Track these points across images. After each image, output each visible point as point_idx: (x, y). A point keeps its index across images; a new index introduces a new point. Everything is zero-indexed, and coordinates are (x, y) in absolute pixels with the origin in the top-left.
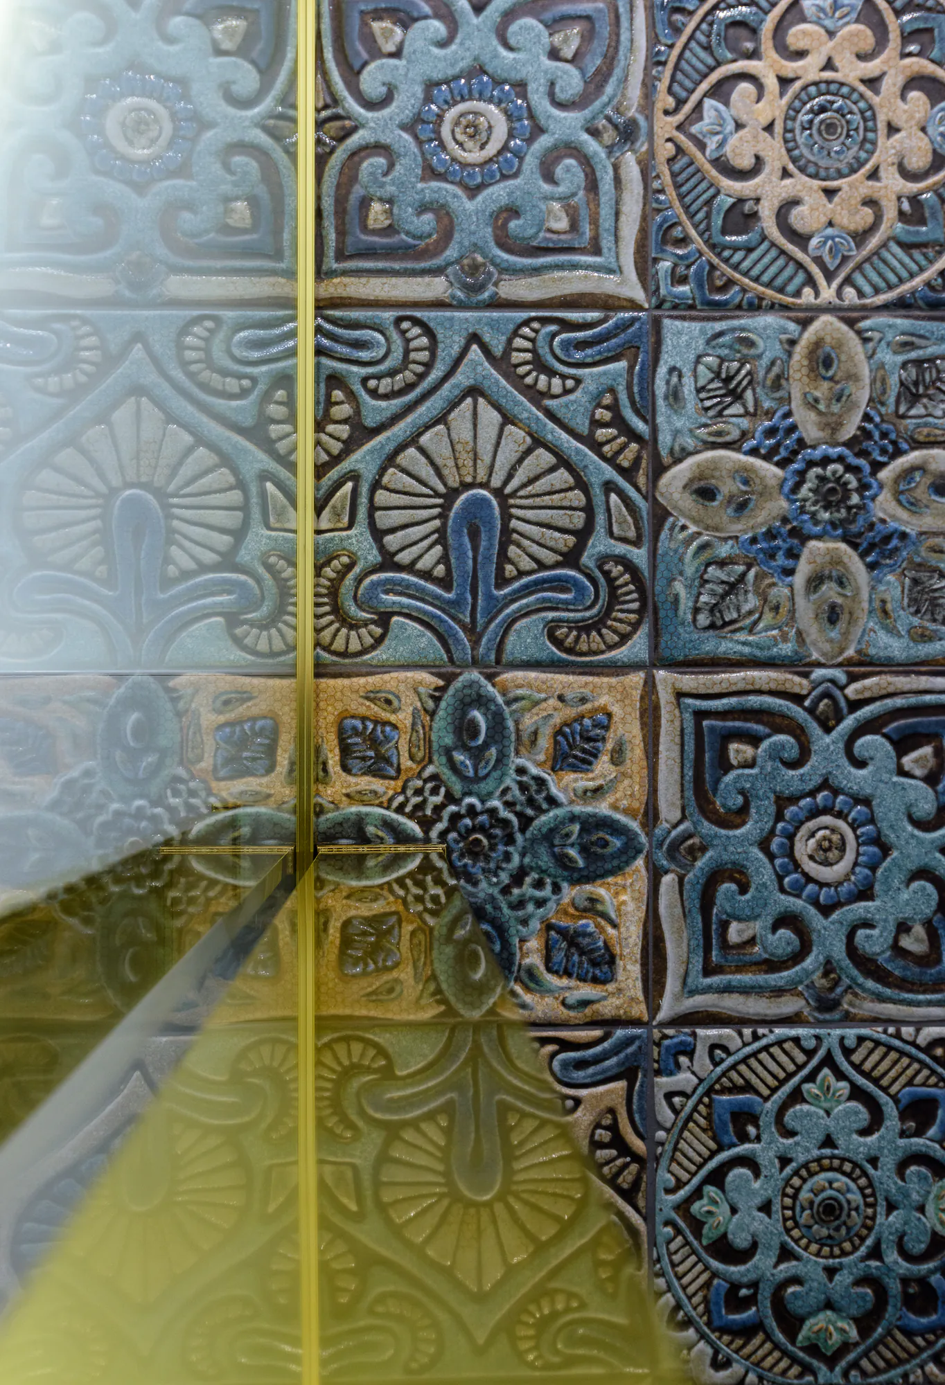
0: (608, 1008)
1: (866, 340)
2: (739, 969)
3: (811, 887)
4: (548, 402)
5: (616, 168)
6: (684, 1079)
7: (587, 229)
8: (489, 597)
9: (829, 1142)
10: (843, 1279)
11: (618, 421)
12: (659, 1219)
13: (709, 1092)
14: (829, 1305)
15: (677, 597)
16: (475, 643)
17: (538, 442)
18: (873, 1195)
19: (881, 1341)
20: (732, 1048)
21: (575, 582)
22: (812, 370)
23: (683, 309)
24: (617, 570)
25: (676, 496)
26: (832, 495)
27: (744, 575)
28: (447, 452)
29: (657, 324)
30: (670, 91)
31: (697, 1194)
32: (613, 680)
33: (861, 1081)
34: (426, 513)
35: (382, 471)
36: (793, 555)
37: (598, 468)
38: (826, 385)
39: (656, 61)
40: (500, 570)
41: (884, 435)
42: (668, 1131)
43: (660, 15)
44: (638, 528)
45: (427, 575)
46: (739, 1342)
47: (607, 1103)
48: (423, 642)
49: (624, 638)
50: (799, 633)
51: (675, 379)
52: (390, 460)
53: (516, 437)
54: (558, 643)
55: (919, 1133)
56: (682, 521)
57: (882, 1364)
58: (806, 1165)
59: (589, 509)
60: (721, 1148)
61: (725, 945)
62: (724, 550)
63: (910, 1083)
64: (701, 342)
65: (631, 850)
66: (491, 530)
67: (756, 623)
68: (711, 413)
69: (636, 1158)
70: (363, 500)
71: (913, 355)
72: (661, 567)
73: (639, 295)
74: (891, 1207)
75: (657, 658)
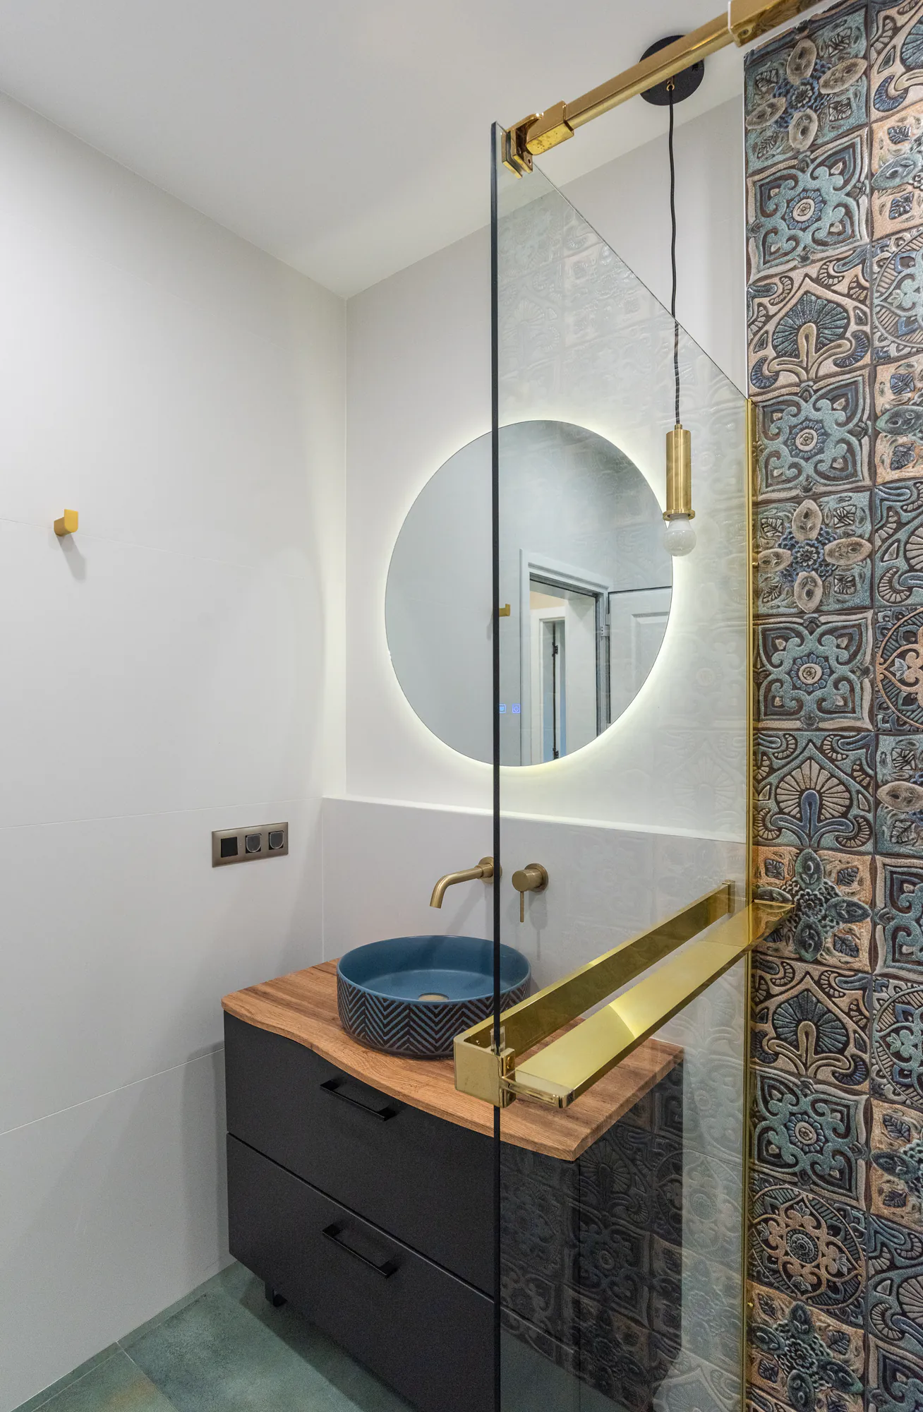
0: (856, 966)
2: (906, 962)
4: (836, 763)
5: (861, 683)
6: (884, 995)
7: (850, 705)
8: (815, 825)
11: (862, 770)
12: (874, 1039)
13: (894, 1002)
15: (884, 831)
16: (810, 840)
17: (832, 776)
20: (904, 989)
21: (846, 824)
23: (888, 733)
24: (861, 820)
25: (884, 796)
27: (910, 826)
28: (801, 778)
29: (877, 736)
30: (882, 657)
31: (889, 1035)
32: (859, 857)
34: (793, 797)
35: (779, 783)
37: (854, 786)
39: (875, 646)
40: (819, 817)
42: (878, 1011)
43: (878, 631)
44: (869, 807)
45: (794, 817)
46: (903, 1088)
47: (854, 997)
48: (792, 838)
49: (864, 844)
51: (884, 756)
52: (782, 779)
53: (825, 774)
54: (840, 843)
56: (886, 805)
59: (851, 799)
60: (898, 1022)
61: (901, 953)
62: (903, 817)
64: (895, 743)
65: (865, 915)
66: (816, 803)
67: (915, 843)
68: (898, 768)
69: (865, 1017)
70: (773, 791)
72: (878, 821)
73: (870, 727)
75: (876, 851)
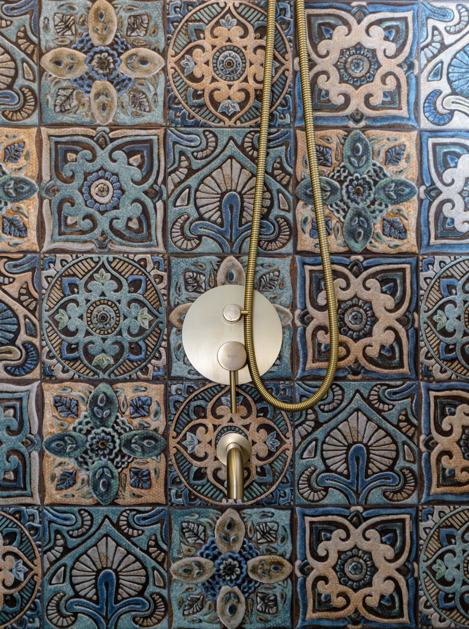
0: (24, 247)
1: (115, 8)
2: (71, 233)
3: (97, 205)
6: (52, 272)
9: (103, 294)
10: (109, 342)
11: (26, 37)
12: (44, 320)
13: (61, 276)
14: (103, 351)
15: (48, 100)
18: (119, 313)
19: (122, 364)
20: (69, 261)
21: (12, 95)
22: (96, 18)
24: (26, 91)
25: (47, 64)
26: (103, 64)
27: (72, 93)
29: (40, 1)
31: (57, 312)
32: (25, 130)
33: (114, 273)
36: (90, 86)
37: (19, 53)
38: (101, 24)
41: (122, 43)
42: (46, 290)
44: (34, 76)
46: (72, 364)
47: (24, 280)
49: (29, 116)
50: (92, 114)
51: (47, 22)
54: (6, 117)
55: (135, 291)
56: (50, 73)
57: (122, 372)
58: (95, 302)
59: (16, 69)
60: (65, 296)
61: (66, 225)
62: (64, 84)
63: (132, 274)
64: (56, 8)
65: (32, 190)
67: (76, 110)
68: (60, 34)
69: (35, 299)
71: (133, 13)
72: (42, 89)
74: (125, 317)
75: (42, 123)
